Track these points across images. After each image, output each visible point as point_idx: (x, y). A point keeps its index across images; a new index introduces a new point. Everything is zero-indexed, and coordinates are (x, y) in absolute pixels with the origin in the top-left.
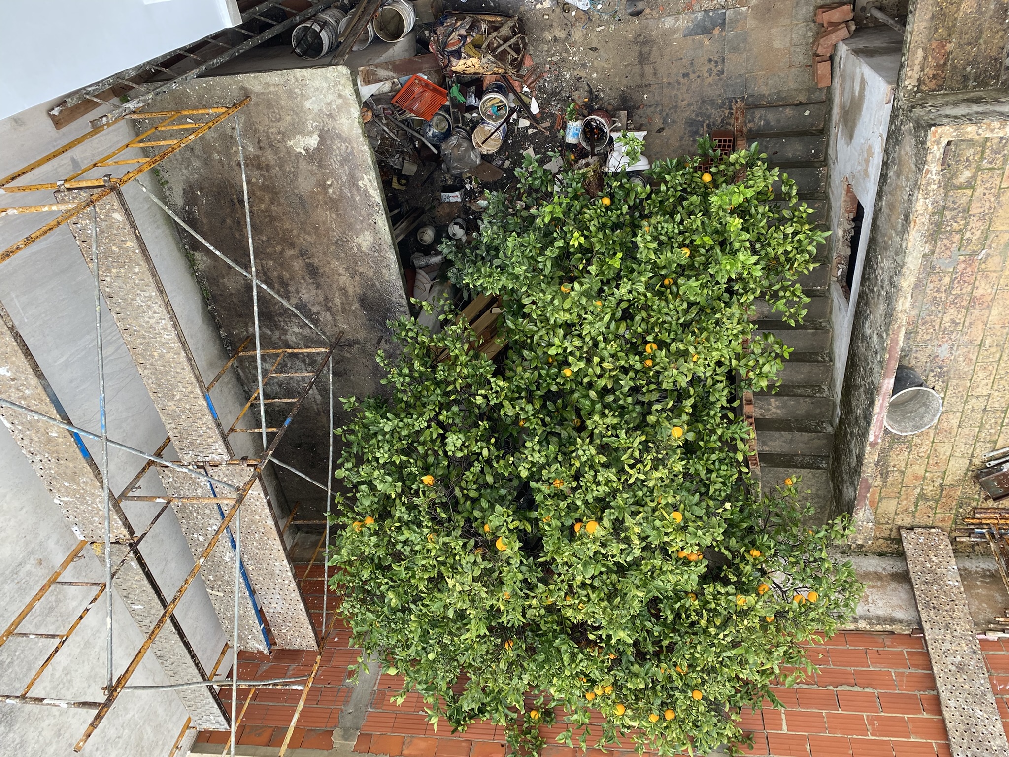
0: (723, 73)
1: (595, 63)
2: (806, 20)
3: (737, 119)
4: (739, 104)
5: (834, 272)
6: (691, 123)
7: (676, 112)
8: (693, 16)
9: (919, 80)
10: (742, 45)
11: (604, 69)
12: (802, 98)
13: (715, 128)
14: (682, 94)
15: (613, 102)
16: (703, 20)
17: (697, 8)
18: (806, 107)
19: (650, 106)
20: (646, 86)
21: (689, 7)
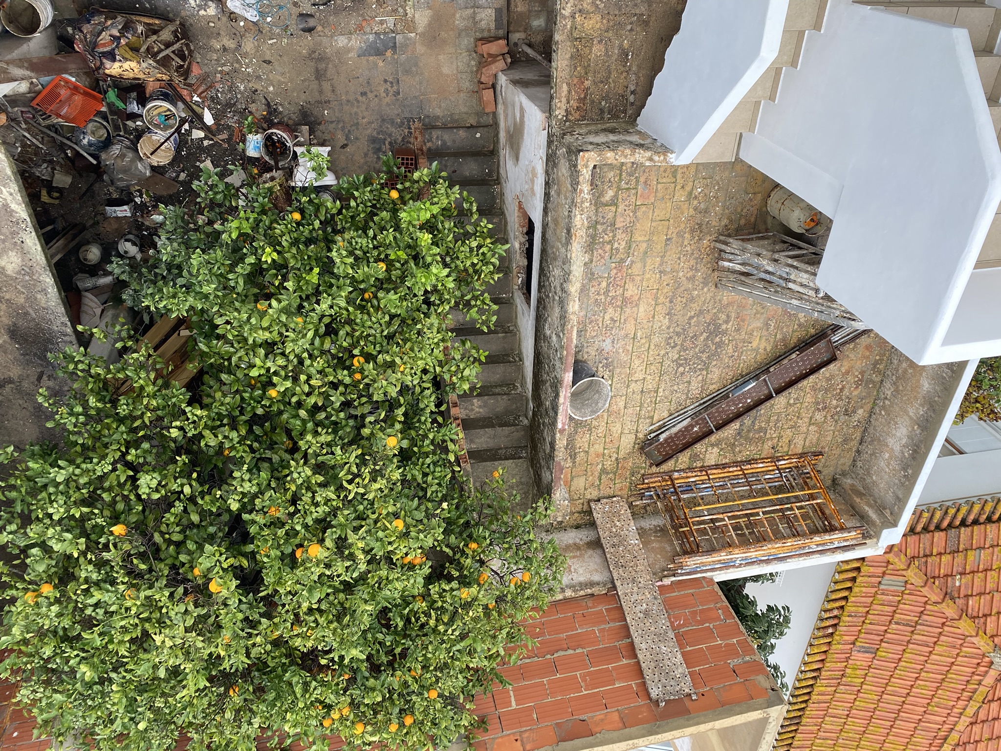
0: (398, 93)
1: (270, 75)
2: (468, 51)
3: (416, 138)
4: (417, 124)
5: (515, 279)
6: (373, 140)
7: (358, 129)
8: (365, 37)
9: (566, 110)
10: (414, 69)
11: (280, 83)
12: (472, 121)
13: (396, 146)
14: (362, 111)
15: (294, 117)
16: (375, 42)
17: (368, 30)
18: (475, 130)
19: (332, 122)
20: (325, 102)
21: (360, 28)
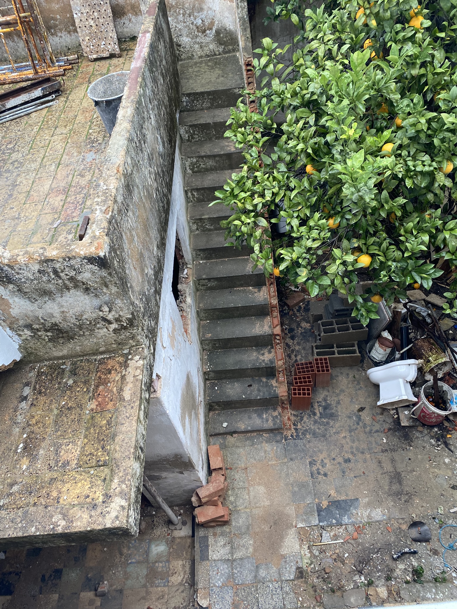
0: (310, 463)
1: (450, 474)
2: (238, 512)
3: (289, 419)
4: (289, 433)
5: (190, 272)
6: (332, 416)
7: (349, 426)
8: (354, 520)
9: (126, 366)
10: (296, 489)
11: (438, 466)
12: (230, 440)
13: (308, 412)
14: (348, 444)
15: (418, 434)
16: (341, 515)
17: (350, 528)
18: (228, 430)
19: (377, 431)
20: (386, 450)
21: (359, 529)
